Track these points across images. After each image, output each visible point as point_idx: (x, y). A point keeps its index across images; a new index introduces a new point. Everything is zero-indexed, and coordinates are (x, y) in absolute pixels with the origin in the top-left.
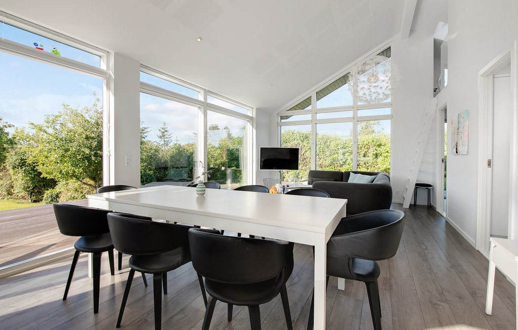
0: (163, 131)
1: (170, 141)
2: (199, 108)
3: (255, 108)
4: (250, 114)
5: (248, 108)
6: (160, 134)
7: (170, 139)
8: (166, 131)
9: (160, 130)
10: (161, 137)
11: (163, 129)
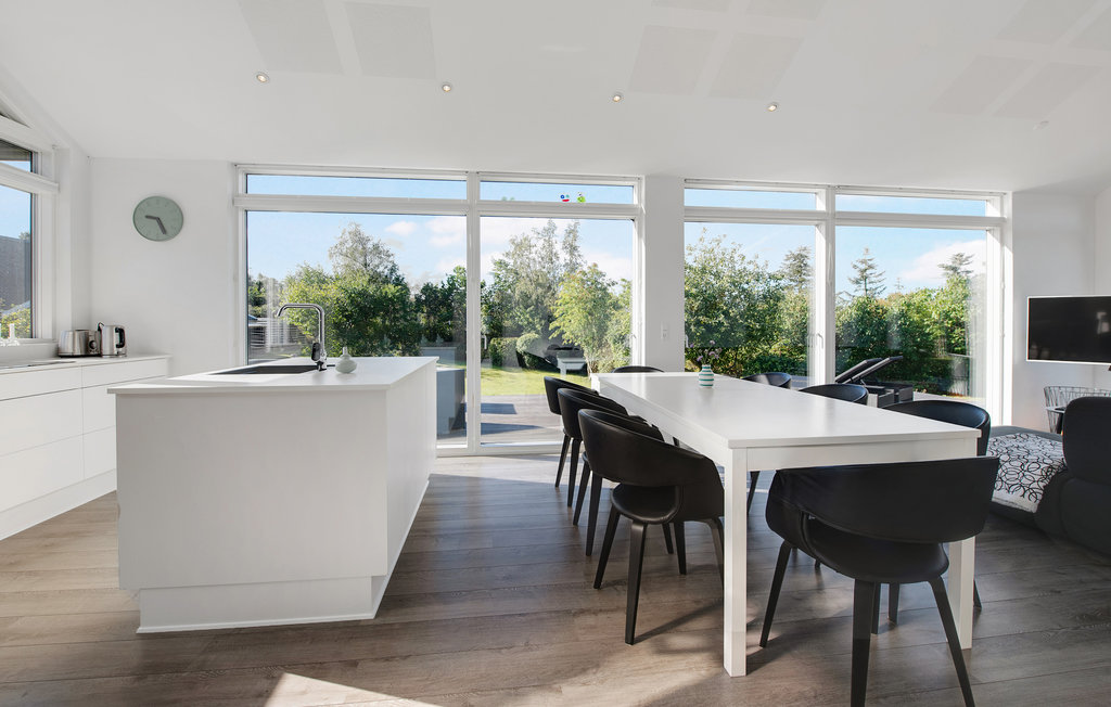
0: (863, 267)
1: (879, 290)
2: (817, 225)
3: (1010, 194)
4: (992, 211)
5: (987, 198)
6: (857, 275)
7: (879, 284)
8: (871, 267)
9: (855, 267)
10: (857, 282)
11: (863, 262)
